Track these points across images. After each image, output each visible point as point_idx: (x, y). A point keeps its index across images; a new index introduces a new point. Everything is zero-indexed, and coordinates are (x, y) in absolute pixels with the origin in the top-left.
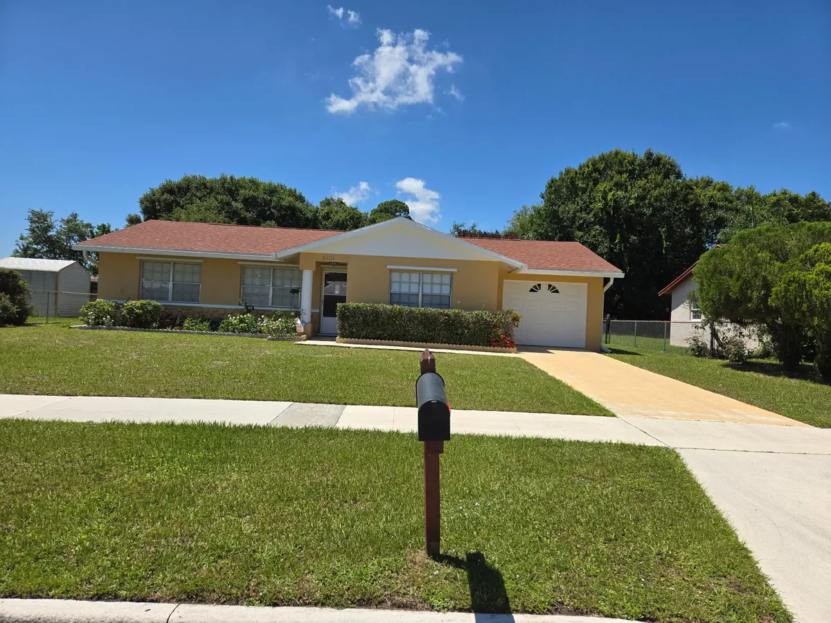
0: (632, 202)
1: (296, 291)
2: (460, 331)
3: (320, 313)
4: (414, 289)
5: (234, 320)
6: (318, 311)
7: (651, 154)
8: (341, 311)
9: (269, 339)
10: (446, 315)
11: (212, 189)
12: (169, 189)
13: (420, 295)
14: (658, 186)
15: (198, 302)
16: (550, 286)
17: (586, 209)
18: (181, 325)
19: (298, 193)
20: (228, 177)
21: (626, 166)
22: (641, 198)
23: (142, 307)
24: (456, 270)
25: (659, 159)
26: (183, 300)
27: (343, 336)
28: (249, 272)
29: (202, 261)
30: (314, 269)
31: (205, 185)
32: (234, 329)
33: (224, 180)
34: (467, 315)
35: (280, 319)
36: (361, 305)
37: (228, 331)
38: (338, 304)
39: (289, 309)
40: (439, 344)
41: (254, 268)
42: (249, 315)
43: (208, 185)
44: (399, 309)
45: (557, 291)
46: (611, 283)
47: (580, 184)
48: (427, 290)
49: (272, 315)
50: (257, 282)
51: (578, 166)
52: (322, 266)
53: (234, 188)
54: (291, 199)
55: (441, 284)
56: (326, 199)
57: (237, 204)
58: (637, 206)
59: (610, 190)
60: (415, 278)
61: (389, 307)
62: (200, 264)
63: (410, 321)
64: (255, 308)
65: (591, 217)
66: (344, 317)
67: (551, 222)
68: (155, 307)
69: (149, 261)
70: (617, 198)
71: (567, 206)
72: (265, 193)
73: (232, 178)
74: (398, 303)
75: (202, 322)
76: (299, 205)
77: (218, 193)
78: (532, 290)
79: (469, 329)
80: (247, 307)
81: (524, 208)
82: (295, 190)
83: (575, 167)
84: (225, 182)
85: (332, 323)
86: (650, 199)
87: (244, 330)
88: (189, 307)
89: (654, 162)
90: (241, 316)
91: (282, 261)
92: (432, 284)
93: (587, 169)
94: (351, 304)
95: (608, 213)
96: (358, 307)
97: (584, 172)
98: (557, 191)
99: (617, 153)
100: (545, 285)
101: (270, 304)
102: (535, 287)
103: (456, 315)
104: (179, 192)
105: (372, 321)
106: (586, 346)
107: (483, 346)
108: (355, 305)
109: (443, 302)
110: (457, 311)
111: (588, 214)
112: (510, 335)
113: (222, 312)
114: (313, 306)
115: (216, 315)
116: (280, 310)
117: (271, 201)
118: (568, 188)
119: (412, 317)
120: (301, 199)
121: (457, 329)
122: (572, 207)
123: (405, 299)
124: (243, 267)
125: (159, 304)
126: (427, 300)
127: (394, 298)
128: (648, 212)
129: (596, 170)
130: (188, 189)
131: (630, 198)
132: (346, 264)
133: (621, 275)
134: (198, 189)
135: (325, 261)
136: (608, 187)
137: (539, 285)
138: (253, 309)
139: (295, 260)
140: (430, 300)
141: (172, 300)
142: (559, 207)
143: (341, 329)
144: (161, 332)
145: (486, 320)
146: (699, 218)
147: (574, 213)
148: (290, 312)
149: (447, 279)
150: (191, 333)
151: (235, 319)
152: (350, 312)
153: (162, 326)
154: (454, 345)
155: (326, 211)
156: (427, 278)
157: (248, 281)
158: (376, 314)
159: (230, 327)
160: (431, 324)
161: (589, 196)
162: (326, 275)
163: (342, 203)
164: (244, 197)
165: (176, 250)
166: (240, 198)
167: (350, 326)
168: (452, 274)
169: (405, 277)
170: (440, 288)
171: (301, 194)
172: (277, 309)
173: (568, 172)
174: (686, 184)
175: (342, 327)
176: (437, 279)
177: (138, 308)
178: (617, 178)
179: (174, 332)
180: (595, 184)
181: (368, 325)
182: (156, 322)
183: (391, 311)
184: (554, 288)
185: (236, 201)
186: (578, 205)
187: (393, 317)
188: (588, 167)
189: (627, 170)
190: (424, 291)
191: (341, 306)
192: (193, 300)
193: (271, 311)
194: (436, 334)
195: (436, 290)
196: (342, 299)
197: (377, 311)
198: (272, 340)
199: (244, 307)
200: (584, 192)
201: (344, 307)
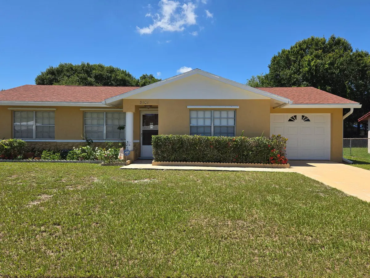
0: (327, 66)
1: (122, 128)
2: (245, 153)
3: (140, 143)
4: (208, 123)
5: (77, 151)
6: (138, 141)
7: (334, 38)
8: (155, 142)
9: (102, 165)
10: (235, 141)
11: (76, 71)
12: (51, 72)
13: (212, 127)
14: (341, 56)
15: (54, 138)
16: (303, 116)
17: (298, 72)
18: (39, 156)
19: (127, 73)
20: (86, 64)
21: (320, 46)
22: (332, 64)
23: (11, 144)
24: (238, 107)
25: (339, 41)
26: (43, 137)
27: (157, 160)
28: (88, 115)
29: (55, 109)
30: (134, 111)
31: (72, 68)
32: (78, 157)
33: (83, 66)
34: (251, 140)
35: (110, 149)
36: (170, 136)
37: (73, 158)
38: (153, 136)
39: (118, 141)
40: (230, 163)
41: (92, 112)
42: (88, 146)
43: (74, 68)
44: (199, 138)
45: (308, 120)
46: (352, 112)
47: (292, 58)
48: (217, 123)
49: (105, 146)
50: (95, 122)
51: (290, 48)
52: (140, 109)
53: (89, 70)
54: (123, 75)
55: (228, 118)
56: (143, 75)
57: (91, 79)
58: (330, 68)
59: (312, 60)
60: (208, 114)
61: (191, 137)
62: (53, 111)
63: (207, 146)
64: (93, 141)
65: (300, 77)
66: (157, 146)
67: (275, 82)
68: (20, 143)
69: (18, 111)
70: (317, 64)
71: (285, 71)
72: (108, 72)
73: (88, 64)
74: (198, 134)
75: (54, 153)
76: (127, 78)
77: (80, 73)
78: (290, 120)
79: (253, 151)
80: (87, 141)
81: (253, 77)
82: (126, 71)
83: (288, 48)
84: (84, 67)
85: (148, 150)
86: (337, 64)
87: (85, 158)
88: (48, 142)
89: (337, 43)
90: (83, 148)
91: (111, 106)
92: (220, 118)
93: (296, 49)
94: (162, 135)
95: (312, 74)
96: (168, 138)
97: (294, 51)
98: (278, 63)
99: (313, 39)
100: (299, 116)
101: (105, 138)
102: (292, 118)
103: (242, 141)
104: (58, 74)
105: (178, 147)
106: (331, 159)
107: (264, 163)
108: (165, 136)
109: (230, 131)
110: (243, 138)
111: (299, 75)
112: (283, 154)
113: (70, 145)
114: (135, 138)
115: (66, 147)
116: (111, 142)
117: (111, 76)
118: (284, 61)
119: (208, 144)
120: (129, 76)
121: (243, 152)
122: (288, 72)
123: (201, 130)
124: (84, 113)
125: (23, 141)
126: (218, 130)
127: (193, 130)
128: (337, 72)
129: (301, 49)
130: (62, 71)
131: (325, 64)
132: (157, 107)
133: (359, 106)
134: (68, 71)
135: (142, 104)
136: (311, 58)
137: (295, 116)
138: (92, 142)
139: (119, 105)
140: (220, 130)
141: (36, 138)
142: (280, 72)
143: (155, 155)
144: (24, 162)
145: (266, 143)
146: (366, 74)
147: (290, 76)
148: (119, 143)
149: (231, 114)
150: (46, 162)
151: (79, 150)
152: (161, 141)
153: (25, 157)
154: (242, 164)
155: (143, 82)
156: (217, 114)
157: (89, 122)
158: (181, 142)
159: (75, 156)
160: (223, 148)
161: (299, 64)
162: (143, 115)
163: (152, 77)
164: (95, 75)
165: (36, 101)
166: (93, 75)
167: (162, 152)
168: (235, 110)
169: (201, 114)
170: (226, 121)
171: (129, 73)
172: (109, 141)
173: (283, 52)
174: (359, 54)
175: (157, 154)
176: (224, 114)
177: (7, 145)
178: (315, 53)
179: (34, 162)
180: (302, 57)
181: (176, 151)
182: (20, 154)
183: (192, 140)
184: (306, 118)
185: (91, 77)
186: (292, 70)
187: (194, 144)
188: (297, 47)
189: (321, 48)
190: (215, 124)
191: (155, 138)
192: (50, 137)
193: (105, 142)
194: (228, 156)
195: (224, 123)
196: (156, 132)
197: (182, 140)
198: (104, 165)
199: (85, 141)
200: (295, 63)
201: (157, 138)
